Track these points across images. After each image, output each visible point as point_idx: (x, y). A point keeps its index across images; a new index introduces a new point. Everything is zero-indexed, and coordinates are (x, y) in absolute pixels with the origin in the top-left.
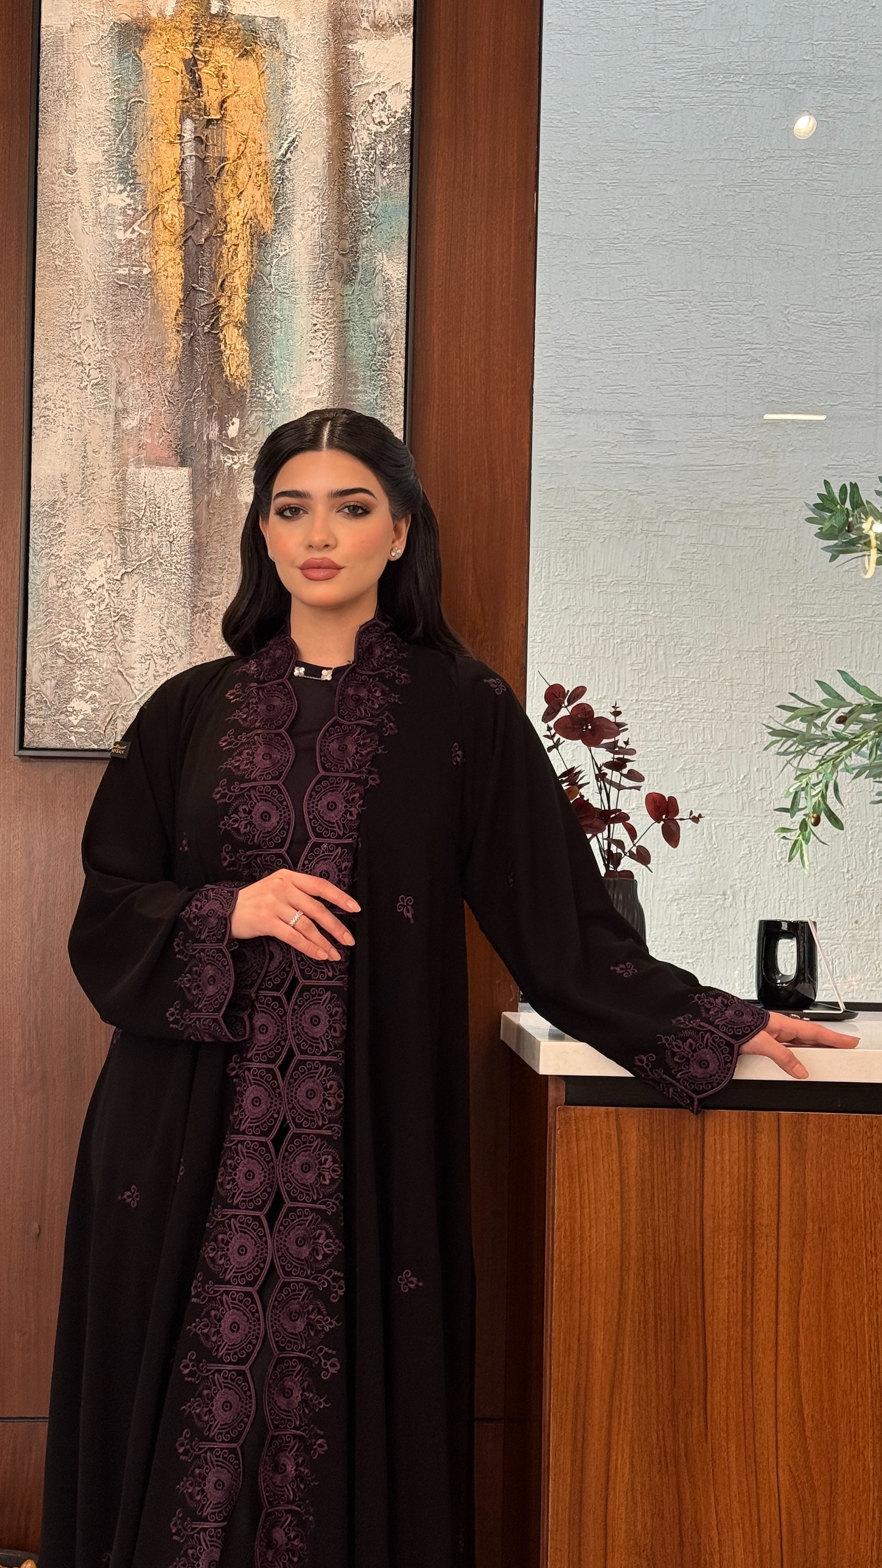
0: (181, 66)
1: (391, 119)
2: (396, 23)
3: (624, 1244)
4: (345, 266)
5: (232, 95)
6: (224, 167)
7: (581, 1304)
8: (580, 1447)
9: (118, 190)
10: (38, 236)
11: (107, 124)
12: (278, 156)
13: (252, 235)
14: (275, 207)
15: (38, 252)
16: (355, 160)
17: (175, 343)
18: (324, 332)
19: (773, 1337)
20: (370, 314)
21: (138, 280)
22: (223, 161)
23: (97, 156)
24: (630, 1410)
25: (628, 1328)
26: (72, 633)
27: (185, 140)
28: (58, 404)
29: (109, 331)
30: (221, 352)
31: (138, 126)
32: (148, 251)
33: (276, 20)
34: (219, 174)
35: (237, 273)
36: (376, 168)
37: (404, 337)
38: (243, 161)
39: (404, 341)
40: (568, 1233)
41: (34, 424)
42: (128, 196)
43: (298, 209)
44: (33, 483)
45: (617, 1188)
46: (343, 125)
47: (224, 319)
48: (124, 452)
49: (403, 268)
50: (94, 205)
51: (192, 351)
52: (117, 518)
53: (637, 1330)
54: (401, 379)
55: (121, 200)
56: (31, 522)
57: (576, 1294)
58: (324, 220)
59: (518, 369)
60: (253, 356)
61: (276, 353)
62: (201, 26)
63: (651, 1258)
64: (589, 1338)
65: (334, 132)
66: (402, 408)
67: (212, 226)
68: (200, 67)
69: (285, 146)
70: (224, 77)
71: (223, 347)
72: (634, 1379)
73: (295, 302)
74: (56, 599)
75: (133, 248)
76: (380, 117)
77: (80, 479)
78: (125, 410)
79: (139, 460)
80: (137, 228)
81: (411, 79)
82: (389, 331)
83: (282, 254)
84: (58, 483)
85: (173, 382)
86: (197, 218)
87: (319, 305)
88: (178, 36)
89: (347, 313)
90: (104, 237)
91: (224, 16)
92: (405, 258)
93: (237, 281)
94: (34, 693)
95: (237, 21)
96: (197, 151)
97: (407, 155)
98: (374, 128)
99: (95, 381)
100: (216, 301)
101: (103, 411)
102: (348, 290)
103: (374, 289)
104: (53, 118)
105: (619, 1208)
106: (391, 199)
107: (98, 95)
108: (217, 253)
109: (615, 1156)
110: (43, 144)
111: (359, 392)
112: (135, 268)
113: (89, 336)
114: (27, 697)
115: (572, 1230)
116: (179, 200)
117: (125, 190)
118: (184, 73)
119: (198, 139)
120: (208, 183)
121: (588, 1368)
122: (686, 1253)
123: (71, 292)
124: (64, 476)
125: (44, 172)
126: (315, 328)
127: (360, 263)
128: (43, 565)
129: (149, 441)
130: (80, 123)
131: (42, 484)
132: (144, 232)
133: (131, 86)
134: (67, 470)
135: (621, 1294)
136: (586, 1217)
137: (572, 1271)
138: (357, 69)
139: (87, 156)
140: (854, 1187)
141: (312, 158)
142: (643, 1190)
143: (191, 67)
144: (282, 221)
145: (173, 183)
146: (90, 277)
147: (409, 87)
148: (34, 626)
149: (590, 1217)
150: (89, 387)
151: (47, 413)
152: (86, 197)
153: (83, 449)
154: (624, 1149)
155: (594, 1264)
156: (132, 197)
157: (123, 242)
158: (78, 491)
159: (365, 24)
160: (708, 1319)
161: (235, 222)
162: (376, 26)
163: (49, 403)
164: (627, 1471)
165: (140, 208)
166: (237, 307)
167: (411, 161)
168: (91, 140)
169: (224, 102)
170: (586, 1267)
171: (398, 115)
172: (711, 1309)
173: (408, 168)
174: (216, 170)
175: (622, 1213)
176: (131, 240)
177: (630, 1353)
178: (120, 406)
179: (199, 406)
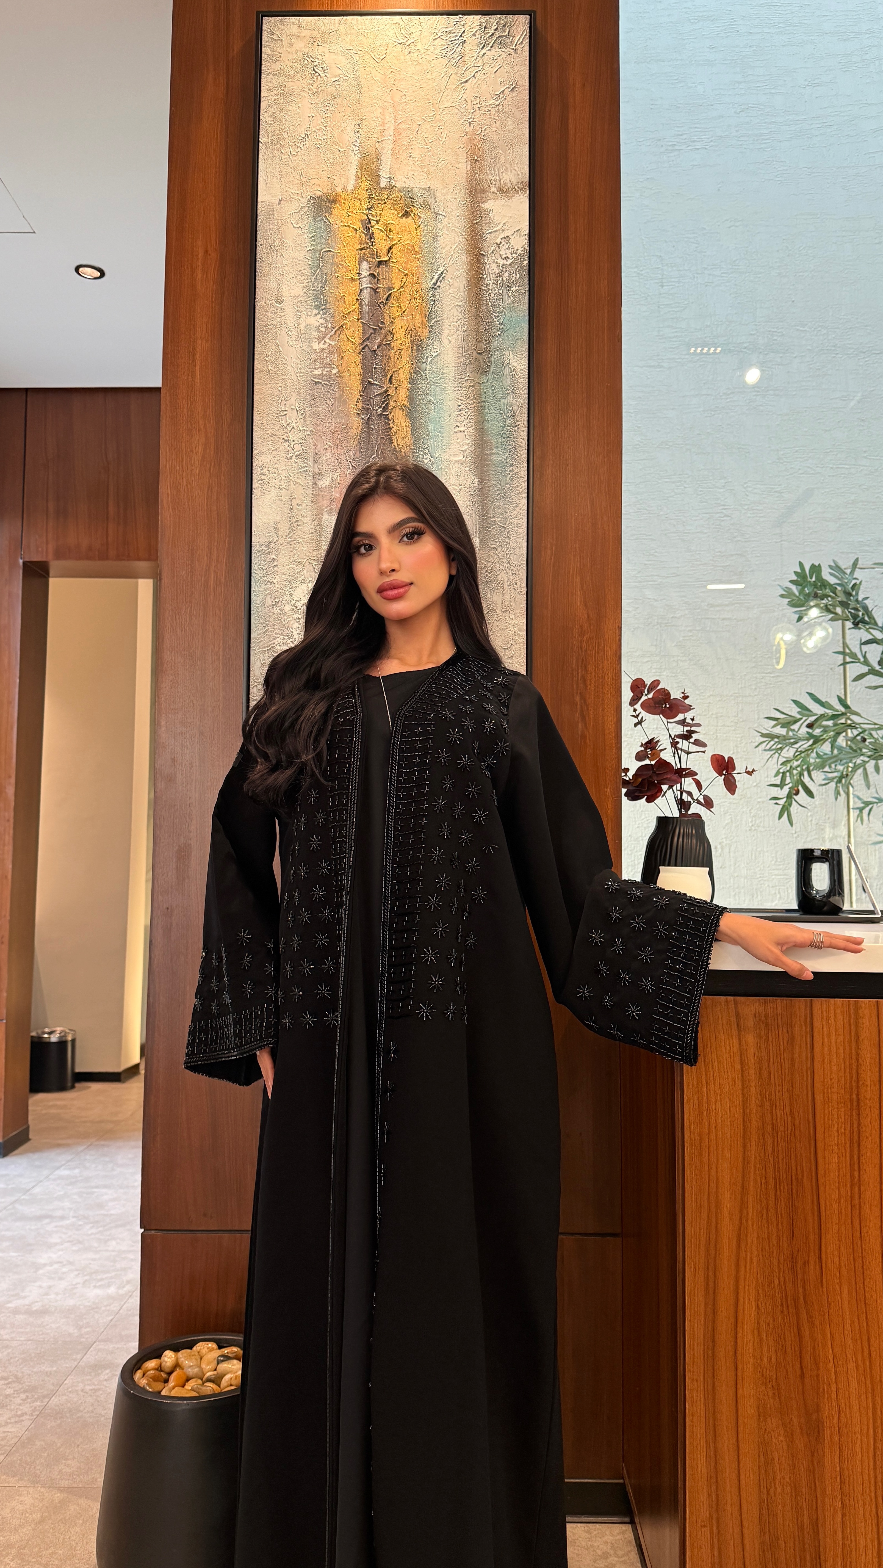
0: (358, 225)
1: (514, 255)
2: (516, 187)
4: (481, 361)
5: (397, 244)
6: (391, 294)
7: (710, 1169)
8: (712, 1291)
9: (314, 313)
10: (256, 349)
11: (306, 267)
12: (431, 284)
16: (487, 285)
17: (356, 423)
18: (467, 410)
20: (500, 396)
21: (329, 377)
22: (390, 290)
23: (299, 291)
24: (755, 1259)
26: (284, 639)
27: (362, 276)
29: (308, 416)
30: (390, 428)
31: (328, 268)
32: (336, 356)
34: (387, 300)
35: (401, 370)
36: (503, 290)
37: (526, 412)
38: (405, 289)
39: (526, 415)
40: (696, 1107)
41: (254, 486)
42: (321, 318)
43: (446, 323)
44: (254, 529)
46: (478, 261)
47: (392, 404)
48: (320, 504)
49: (525, 361)
50: (296, 325)
51: (369, 428)
52: (315, 553)
53: (759, 1191)
54: (524, 443)
55: (315, 320)
56: (253, 558)
57: (705, 1159)
58: (465, 329)
59: (612, 436)
60: (414, 429)
61: (431, 427)
62: (373, 196)
63: (769, 1128)
64: (717, 1197)
65: (472, 265)
66: (526, 465)
68: (373, 224)
69: (436, 277)
70: (390, 231)
71: (391, 425)
72: (758, 1233)
73: (444, 389)
74: (271, 614)
75: (325, 355)
76: (506, 254)
77: (288, 525)
78: (320, 473)
79: (331, 509)
80: (327, 341)
81: (528, 227)
82: (515, 408)
83: (434, 355)
84: (272, 529)
85: (356, 451)
86: (371, 331)
88: (357, 203)
89: (483, 396)
90: (304, 348)
91: (390, 188)
94: (256, 684)
95: (400, 191)
96: (371, 283)
97: (526, 281)
98: (501, 262)
99: (298, 453)
100: (386, 391)
101: (304, 475)
103: (504, 378)
104: (267, 265)
105: (740, 1084)
106: (515, 312)
107: (299, 248)
108: (386, 356)
111: (493, 454)
112: (326, 370)
113: (293, 419)
114: (251, 687)
115: (700, 1103)
116: (358, 319)
117: (319, 313)
119: (373, 275)
120: (379, 306)
121: (717, 1223)
122: (800, 1124)
123: (280, 389)
124: (276, 523)
125: (260, 303)
126: (460, 408)
127: (492, 359)
128: (261, 590)
130: (286, 268)
131: (260, 530)
132: (333, 343)
133: (323, 241)
134: (278, 519)
135: (744, 1159)
136: (712, 1092)
137: (701, 1139)
138: (488, 221)
139: (291, 291)
142: (760, 1069)
143: (367, 225)
144: (434, 332)
145: (354, 307)
147: (527, 232)
148: (256, 634)
149: (715, 1092)
150: (294, 457)
151: (263, 477)
152: (291, 320)
153: (289, 503)
156: (324, 319)
157: (318, 351)
159: (493, 189)
160: (821, 1181)
161: (400, 334)
163: (265, 470)
164: (753, 1312)
165: (330, 326)
166: (402, 396)
167: (529, 284)
168: (294, 279)
169: (391, 248)
170: (713, 1136)
171: (519, 252)
172: (823, 1172)
173: (527, 289)
174: (385, 296)
175: (743, 1090)
176: (323, 350)
177: (753, 1210)
178: (317, 470)
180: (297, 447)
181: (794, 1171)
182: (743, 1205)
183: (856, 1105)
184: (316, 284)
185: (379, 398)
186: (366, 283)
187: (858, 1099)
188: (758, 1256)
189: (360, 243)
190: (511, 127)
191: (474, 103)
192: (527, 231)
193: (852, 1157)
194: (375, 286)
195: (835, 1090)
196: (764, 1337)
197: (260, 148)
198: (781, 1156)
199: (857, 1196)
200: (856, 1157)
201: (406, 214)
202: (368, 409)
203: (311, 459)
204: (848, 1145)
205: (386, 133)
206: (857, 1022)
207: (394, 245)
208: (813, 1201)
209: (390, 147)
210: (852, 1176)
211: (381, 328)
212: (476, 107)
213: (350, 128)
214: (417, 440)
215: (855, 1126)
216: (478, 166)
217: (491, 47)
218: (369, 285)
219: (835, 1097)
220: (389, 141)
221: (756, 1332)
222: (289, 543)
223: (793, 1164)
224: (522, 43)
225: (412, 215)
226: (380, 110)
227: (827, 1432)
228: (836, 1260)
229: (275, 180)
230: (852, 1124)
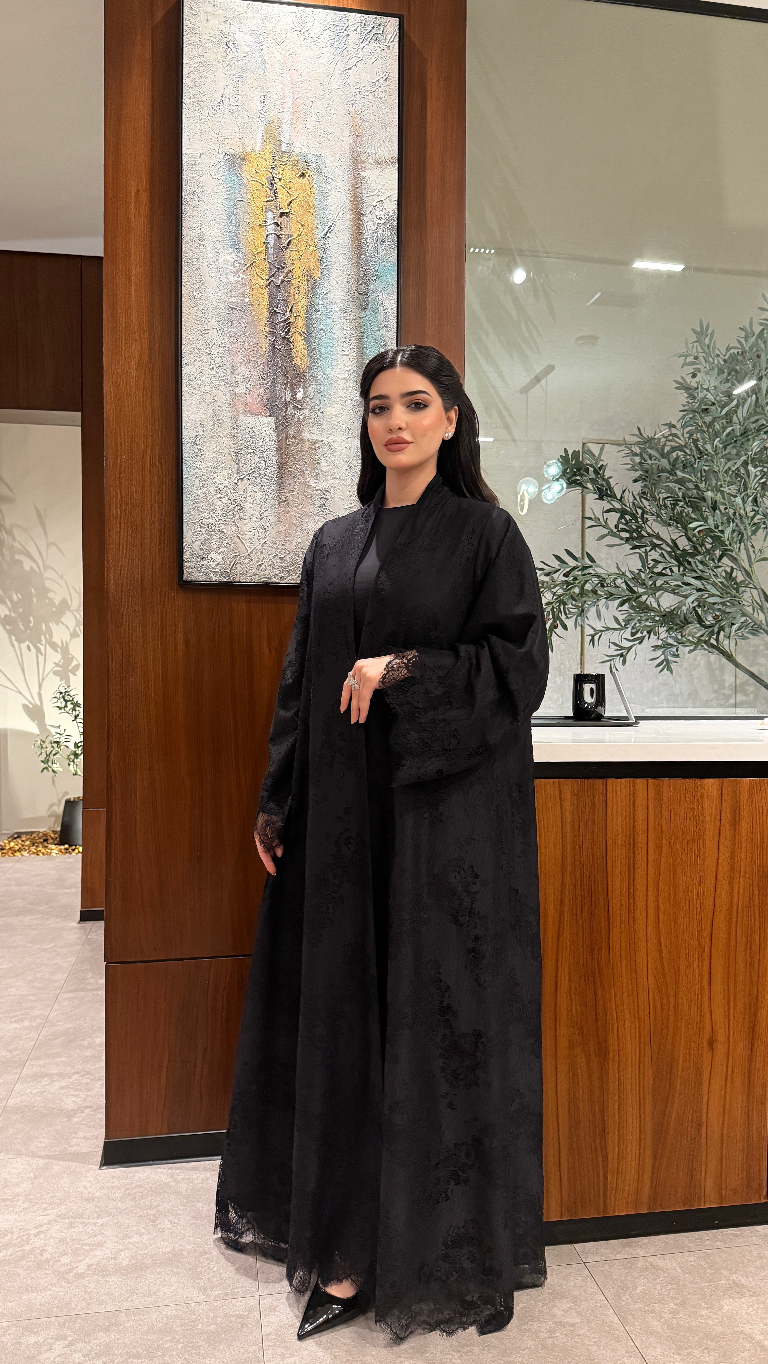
3: (563, 856)
6: (290, 241)
11: (223, 213)
12: (322, 235)
13: (308, 280)
14: (321, 264)
15: (183, 287)
19: (645, 903)
25: (567, 902)
28: (197, 377)
33: (320, 156)
45: (559, 824)
51: (275, 348)
60: (310, 352)
63: (578, 863)
67: (284, 274)
69: (326, 229)
71: (292, 346)
75: (239, 286)
83: (325, 292)
87: (347, 323)
92: (395, 296)
93: (300, 307)
96: (275, 231)
97: (396, 237)
100: (288, 319)
102: (364, 314)
109: (558, 807)
110: (184, 223)
112: (241, 298)
118: (267, 185)
119: (276, 224)
127: (370, 299)
129: (251, 401)
133: (236, 191)
135: (562, 883)
138: (366, 187)
140: (688, 819)
141: (342, 236)
146: (214, 302)
151: (191, 383)
154: (563, 802)
155: (547, 867)
156: (238, 256)
158: (210, 429)
159: (371, 161)
160: (610, 895)
161: (298, 273)
162: (376, 162)
165: (242, 263)
166: (300, 324)
174: (287, 242)
175: (562, 839)
176: (237, 282)
178: (234, 380)
179: (280, 380)
180: (218, 360)
181: (593, 890)
182: (561, 913)
183: (632, 845)
184: (231, 227)
185: (282, 324)
186: (271, 229)
187: (634, 842)
188: (570, 945)
189: (266, 196)
190: (384, 111)
191: (356, 87)
192: (397, 198)
193: (629, 880)
194: (278, 233)
195: (619, 837)
196: (573, 997)
197: (184, 107)
198: (585, 882)
199: (632, 905)
200: (632, 880)
201: (303, 175)
202: (273, 333)
203: (229, 371)
204: (627, 873)
205: (286, 105)
206: (634, 794)
207: (293, 200)
208: (604, 909)
209: (290, 117)
210: (629, 892)
211: (283, 268)
212: (357, 91)
213: (257, 99)
214: (312, 359)
215: (632, 860)
216: (358, 141)
217: (369, 42)
218: (273, 232)
219: (619, 842)
220: (288, 113)
221: (568, 994)
222: (212, 437)
223: (593, 885)
224: (393, 41)
225: (307, 176)
226: (281, 86)
227: (611, 1054)
228: (619, 946)
229: (196, 136)
230: (630, 859)
